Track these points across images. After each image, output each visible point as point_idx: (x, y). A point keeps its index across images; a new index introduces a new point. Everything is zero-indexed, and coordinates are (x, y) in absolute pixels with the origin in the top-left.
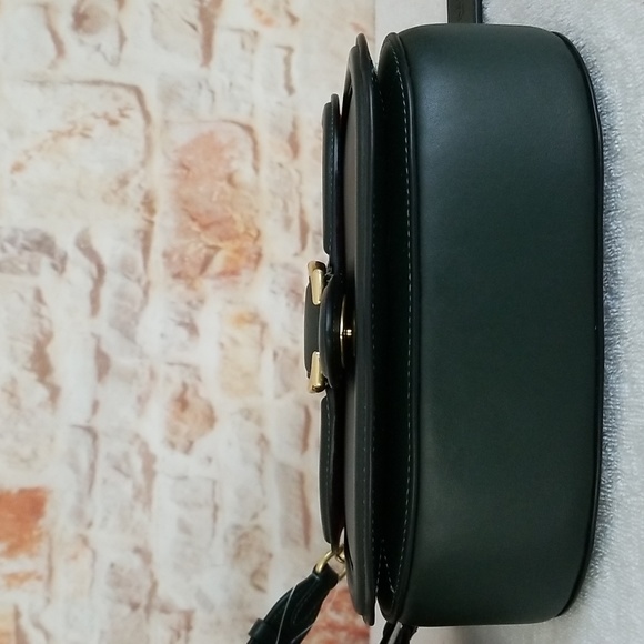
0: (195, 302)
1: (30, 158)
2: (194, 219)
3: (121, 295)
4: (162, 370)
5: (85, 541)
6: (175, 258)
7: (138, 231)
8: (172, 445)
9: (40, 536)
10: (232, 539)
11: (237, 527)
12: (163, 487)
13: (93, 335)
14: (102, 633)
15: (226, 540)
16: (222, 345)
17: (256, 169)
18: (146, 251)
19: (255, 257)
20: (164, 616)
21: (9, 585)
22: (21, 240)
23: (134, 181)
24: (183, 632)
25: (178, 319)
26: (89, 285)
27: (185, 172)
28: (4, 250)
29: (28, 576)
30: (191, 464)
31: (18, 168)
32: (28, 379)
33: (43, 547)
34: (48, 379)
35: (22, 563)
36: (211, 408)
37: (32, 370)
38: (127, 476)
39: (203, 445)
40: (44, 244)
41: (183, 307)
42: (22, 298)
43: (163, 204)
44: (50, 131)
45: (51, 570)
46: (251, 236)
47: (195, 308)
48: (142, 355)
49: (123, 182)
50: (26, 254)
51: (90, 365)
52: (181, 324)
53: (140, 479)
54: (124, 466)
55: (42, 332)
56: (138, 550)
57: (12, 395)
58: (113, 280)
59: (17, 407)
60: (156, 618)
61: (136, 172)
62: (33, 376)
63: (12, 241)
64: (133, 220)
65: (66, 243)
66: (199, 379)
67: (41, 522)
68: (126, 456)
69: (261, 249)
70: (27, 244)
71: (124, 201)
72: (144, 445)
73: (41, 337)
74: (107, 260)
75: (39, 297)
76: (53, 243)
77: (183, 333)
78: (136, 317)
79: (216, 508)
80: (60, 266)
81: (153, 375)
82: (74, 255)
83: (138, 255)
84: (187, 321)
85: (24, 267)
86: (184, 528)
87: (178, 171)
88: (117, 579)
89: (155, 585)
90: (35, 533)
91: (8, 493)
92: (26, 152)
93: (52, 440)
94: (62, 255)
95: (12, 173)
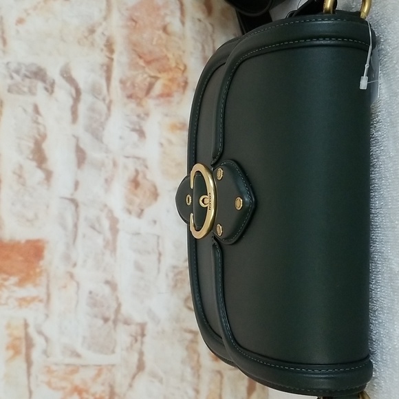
0: (142, 115)
1: (28, 14)
2: (140, 57)
3: (92, 109)
4: (121, 161)
5: (72, 276)
6: (128, 84)
7: (102, 65)
8: (130, 212)
9: (41, 272)
10: (171, 275)
11: (174, 267)
12: (123, 239)
13: (74, 136)
14: (84, 338)
15: (167, 275)
16: (162, 145)
17: (183, 23)
18: (108, 79)
19: (183, 84)
20: (126, 327)
21: (20, 306)
22: (23, 71)
23: (99, 30)
24: (139, 338)
25: (132, 126)
26: (70, 102)
27: (134, 24)
28: (12, 78)
29: (33, 299)
30: (142, 225)
31: (20, 21)
32: (30, 165)
33: (43, 279)
34: (44, 166)
35: (29, 291)
36: (155, 187)
37: (33, 159)
38: (99, 232)
39: (150, 212)
40: (39, 74)
41: (135, 119)
42: (25, 111)
43: (119, 46)
45: (49, 295)
46: (180, 69)
47: (143, 119)
48: (107, 151)
49: (92, 31)
50: (27, 80)
51: (72, 157)
52: (134, 130)
53: (108, 235)
54: (97, 226)
55: (40, 135)
56: (107, 282)
57: (20, 176)
58: (86, 99)
59: (24, 184)
60: (121, 327)
61: (101, 24)
62: (34, 164)
63: (17, 72)
64: (99, 57)
65: (54, 73)
66: (146, 167)
67: (42, 263)
68: (98, 219)
69: (187, 79)
70: (28, 74)
71: (92, 44)
72: (111, 211)
73: (38, 137)
74: (82, 86)
75: (36, 110)
76: (45, 74)
77: (135, 136)
78: (103, 125)
79: (160, 254)
80: (50, 89)
81: (115, 164)
82: (60, 81)
83: (103, 82)
84: (137, 127)
85: (26, 89)
86: (139, 267)
87: (129, 23)
88: (94, 302)
89: (119, 305)
90: (38, 270)
91: (19, 243)
92: (26, 11)
93: (48, 207)
94: (52, 81)
95: (16, 24)
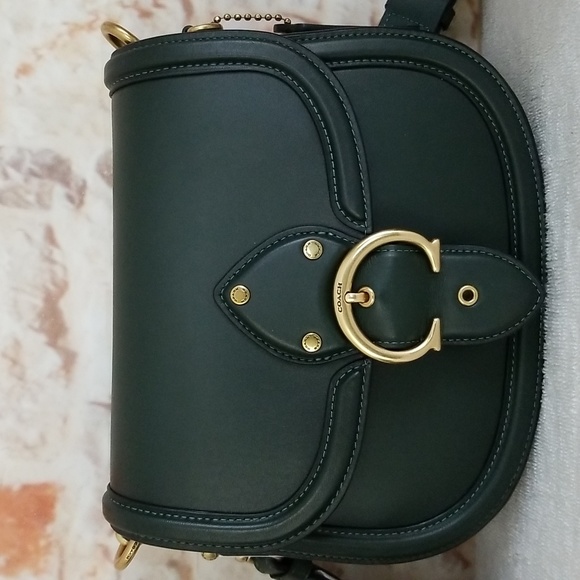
1: (39, 57)
5: (106, 553)
9: (49, 545)
22: (28, 164)
28: (6, 176)
31: (24, 70)
32: (36, 342)
33: (53, 560)
34: (61, 342)
37: (41, 330)
40: (57, 170)
42: (28, 237)
44: (65, 23)
50: (35, 182)
55: (55, 283)
56: (173, 565)
57: (15, 362)
59: (21, 378)
62: (42, 338)
63: (17, 165)
65: (84, 168)
67: (50, 528)
70: (36, 169)
73: (52, 288)
75: (50, 236)
76: (69, 169)
80: (78, 197)
85: (31, 198)
90: (42, 543)
91: (8, 490)
92: (35, 50)
93: (65, 420)
94: (81, 183)
95: (17, 76)
